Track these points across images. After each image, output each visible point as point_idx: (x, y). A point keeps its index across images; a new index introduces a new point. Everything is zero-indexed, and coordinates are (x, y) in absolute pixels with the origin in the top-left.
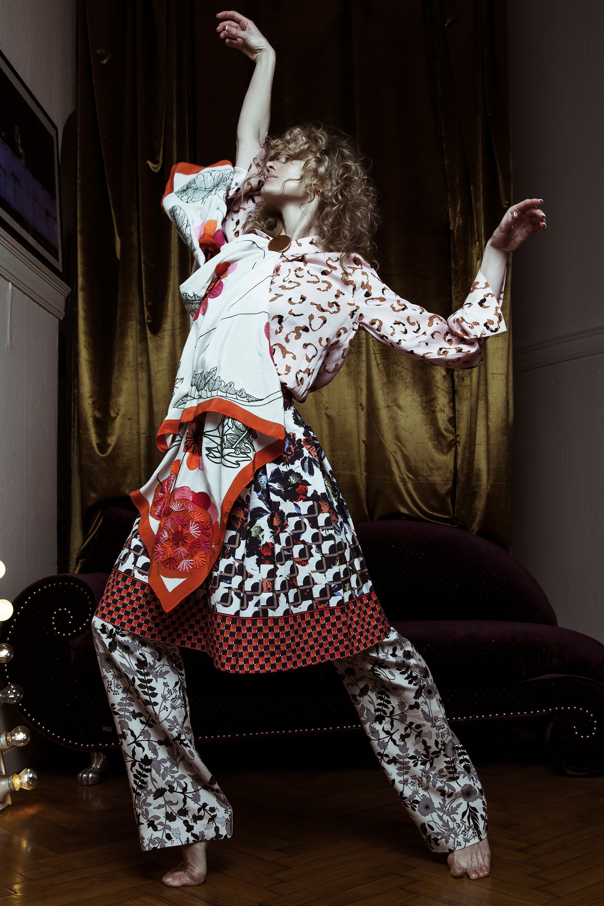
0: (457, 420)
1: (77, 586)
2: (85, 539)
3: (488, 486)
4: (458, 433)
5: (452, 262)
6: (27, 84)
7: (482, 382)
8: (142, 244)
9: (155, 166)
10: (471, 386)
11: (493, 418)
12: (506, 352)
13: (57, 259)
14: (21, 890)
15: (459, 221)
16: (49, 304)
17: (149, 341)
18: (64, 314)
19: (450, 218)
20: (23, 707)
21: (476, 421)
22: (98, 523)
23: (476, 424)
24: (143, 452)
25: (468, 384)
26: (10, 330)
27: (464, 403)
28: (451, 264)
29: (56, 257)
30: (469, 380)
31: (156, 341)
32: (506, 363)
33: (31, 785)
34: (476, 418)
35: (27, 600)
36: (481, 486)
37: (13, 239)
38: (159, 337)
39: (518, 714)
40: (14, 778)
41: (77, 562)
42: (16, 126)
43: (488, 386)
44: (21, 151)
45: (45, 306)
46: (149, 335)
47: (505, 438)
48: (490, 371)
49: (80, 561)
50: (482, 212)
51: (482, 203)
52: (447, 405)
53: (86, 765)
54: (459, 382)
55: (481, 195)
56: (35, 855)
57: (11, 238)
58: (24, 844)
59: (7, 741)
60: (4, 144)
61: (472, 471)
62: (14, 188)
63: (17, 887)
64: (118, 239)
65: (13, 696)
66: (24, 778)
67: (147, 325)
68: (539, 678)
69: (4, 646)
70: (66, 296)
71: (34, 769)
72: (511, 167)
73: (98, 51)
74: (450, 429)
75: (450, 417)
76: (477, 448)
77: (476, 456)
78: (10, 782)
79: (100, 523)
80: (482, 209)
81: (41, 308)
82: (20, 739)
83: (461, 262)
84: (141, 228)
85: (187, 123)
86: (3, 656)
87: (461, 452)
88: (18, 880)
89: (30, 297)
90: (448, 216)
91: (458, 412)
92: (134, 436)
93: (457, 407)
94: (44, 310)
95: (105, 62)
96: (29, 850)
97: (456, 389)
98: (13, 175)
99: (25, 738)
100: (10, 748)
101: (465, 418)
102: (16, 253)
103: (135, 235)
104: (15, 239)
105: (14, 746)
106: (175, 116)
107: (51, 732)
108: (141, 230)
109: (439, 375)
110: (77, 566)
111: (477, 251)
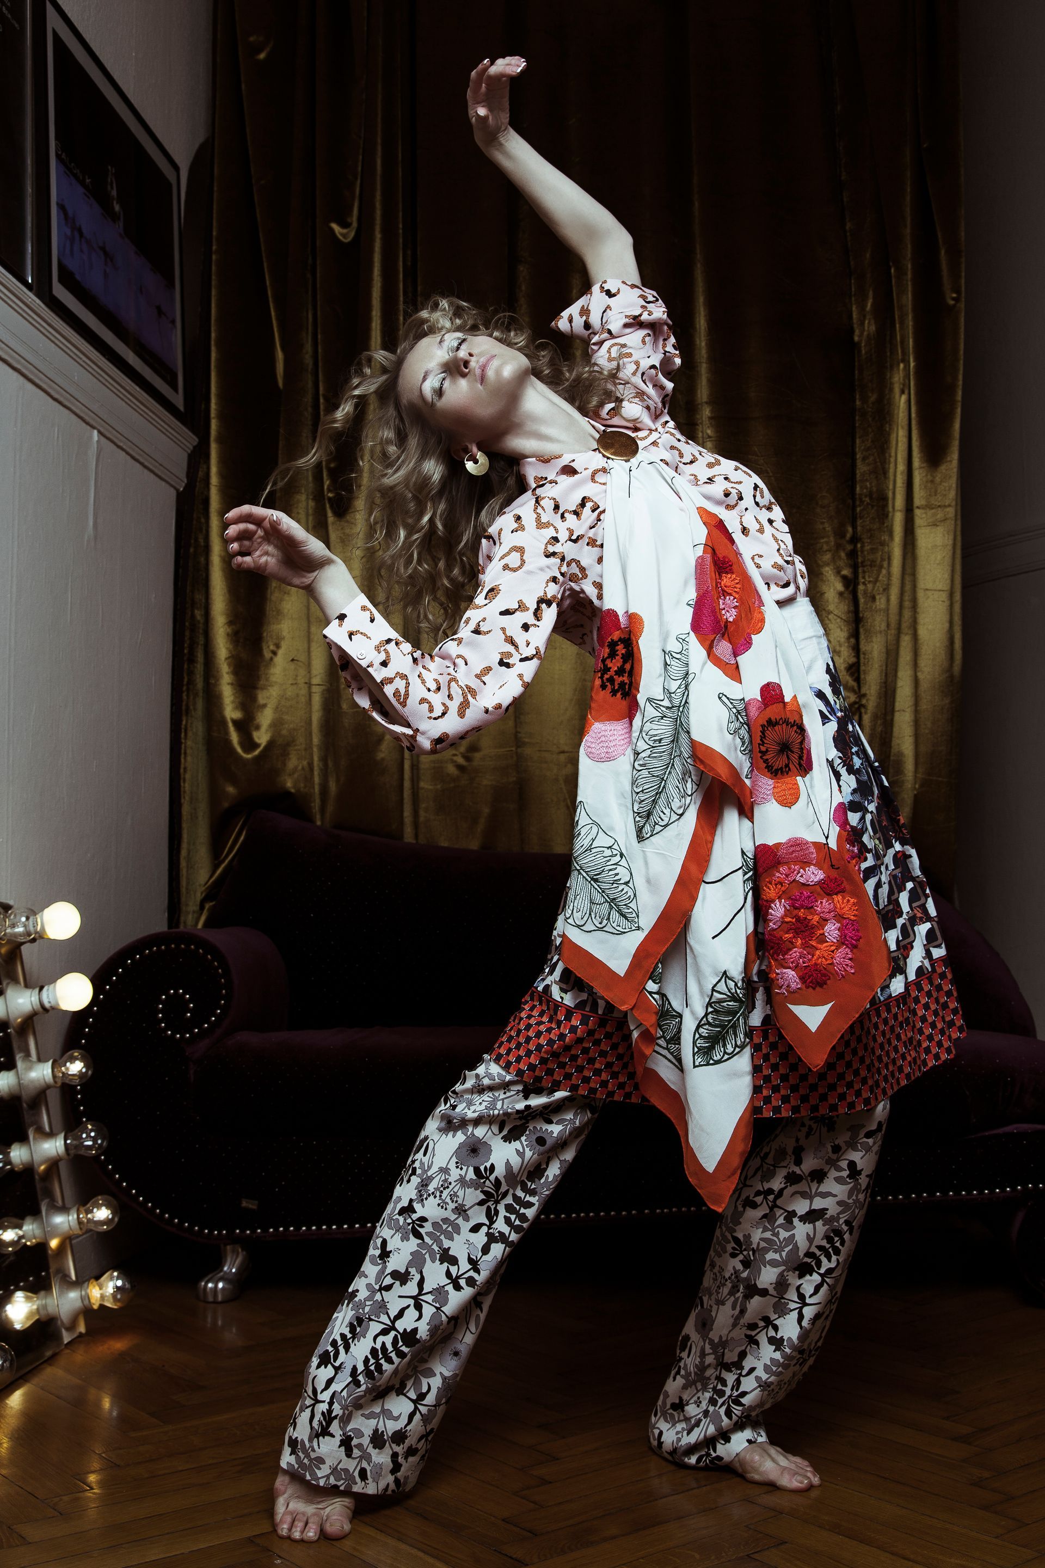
0: (862, 668)
1: (201, 951)
2: (216, 867)
3: (915, 783)
4: (863, 691)
5: (858, 397)
6: (129, 96)
7: (907, 604)
8: (320, 364)
9: (345, 231)
10: (888, 610)
11: (925, 666)
12: (950, 554)
13: (175, 389)
14: (102, 1484)
15: (870, 327)
16: (161, 465)
17: (330, 528)
18: (185, 480)
19: (855, 321)
20: (107, 1161)
21: (896, 671)
22: (237, 839)
23: (896, 676)
24: (316, 716)
25: (883, 606)
26: (94, 510)
27: (874, 639)
28: (855, 401)
29: (174, 386)
30: (883, 600)
31: (342, 529)
32: (949, 571)
33: (119, 1300)
34: (897, 666)
35: (117, 974)
36: (903, 782)
37: (101, 357)
38: (347, 521)
39: (963, 1195)
40: (91, 1287)
41: (202, 908)
42: (110, 167)
43: (918, 610)
44: (117, 208)
45: (154, 469)
46: (331, 518)
47: (947, 701)
48: (921, 584)
49: (207, 906)
50: (910, 311)
51: (910, 295)
52: (845, 642)
53: (213, 1267)
54: (866, 603)
55: (909, 283)
56: (125, 1422)
57: (98, 354)
58: (106, 1403)
59: (80, 1222)
60: (88, 197)
61: (889, 756)
62: (105, 271)
63: (92, 1478)
64: (280, 355)
65: (90, 1143)
66: (107, 1287)
67: (327, 502)
68: (1000, 1131)
69: (76, 1054)
70: (189, 451)
71: (125, 1272)
72: (963, 234)
73: (252, 39)
74: (849, 684)
75: (850, 662)
76: (897, 716)
77: (896, 730)
78: (83, 1293)
79: (242, 838)
80: (910, 307)
81: (146, 471)
82: (102, 1219)
83: (873, 398)
84: (319, 337)
85: (400, 158)
86: (75, 1073)
87: (869, 724)
88: (96, 1465)
89: (128, 453)
90: (850, 317)
91: (864, 654)
92: (301, 689)
93: (863, 646)
94: (152, 475)
95: (262, 56)
96: (115, 1414)
97: (861, 615)
98: (103, 249)
99: (110, 1217)
100: (83, 1234)
101: (877, 666)
102: (106, 380)
103: (308, 347)
104: (104, 356)
105: (91, 1230)
106: (379, 148)
107: (154, 1208)
108: (319, 341)
109: (832, 590)
110: (201, 914)
111: (901, 379)
